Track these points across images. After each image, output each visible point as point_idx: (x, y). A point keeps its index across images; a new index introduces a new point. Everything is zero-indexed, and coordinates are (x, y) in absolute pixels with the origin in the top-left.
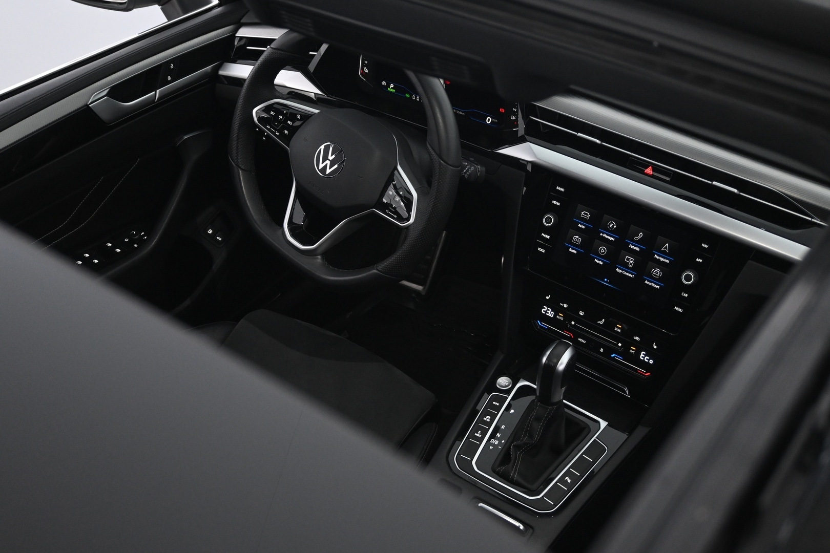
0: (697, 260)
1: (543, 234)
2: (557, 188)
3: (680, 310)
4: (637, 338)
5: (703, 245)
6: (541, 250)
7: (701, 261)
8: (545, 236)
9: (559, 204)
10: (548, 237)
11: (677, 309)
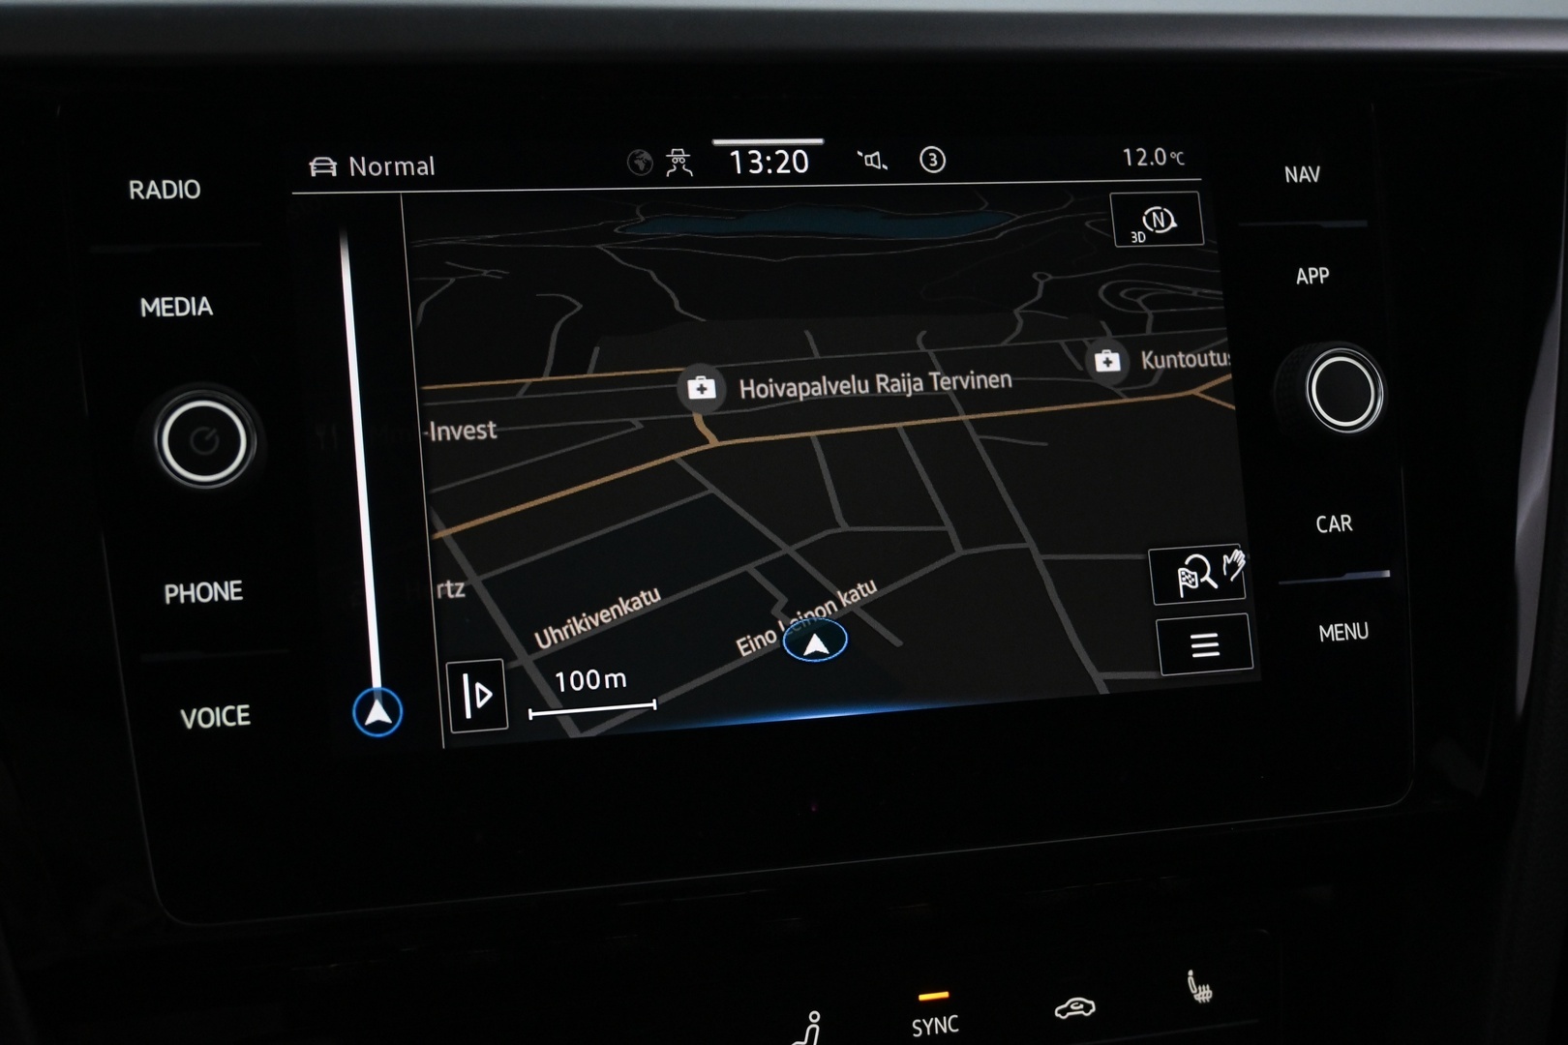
0: (1301, 277)
1: (173, 592)
2: (135, 189)
3: (1355, 632)
4: (1077, 1006)
5: (1291, 174)
6: (218, 717)
7: (1322, 273)
8: (194, 593)
9: (205, 306)
10: (229, 591)
11: (1332, 632)
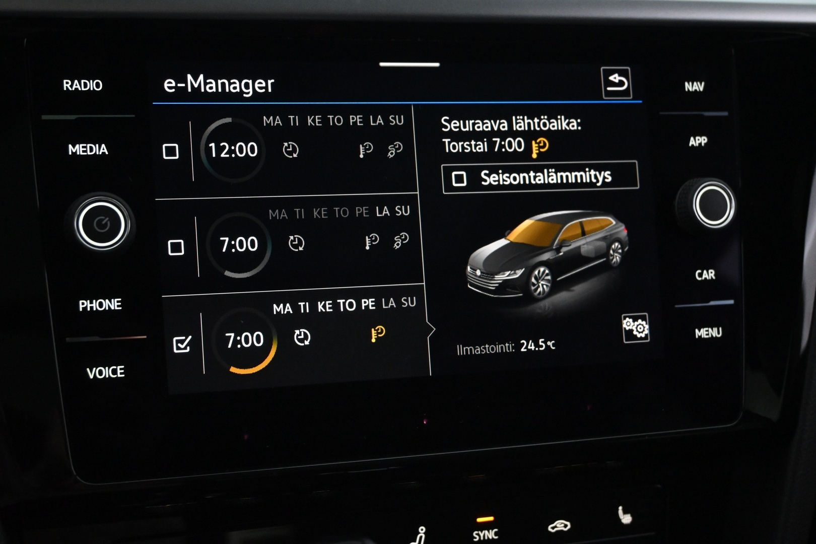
0: (692, 142)
1: (84, 304)
2: (67, 84)
3: (714, 332)
4: (560, 525)
6: (107, 372)
8: (95, 305)
9: (104, 149)
10: (114, 304)
11: (702, 333)
